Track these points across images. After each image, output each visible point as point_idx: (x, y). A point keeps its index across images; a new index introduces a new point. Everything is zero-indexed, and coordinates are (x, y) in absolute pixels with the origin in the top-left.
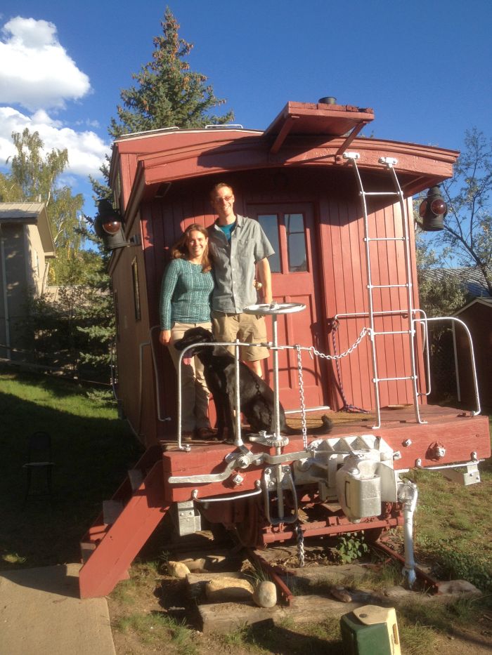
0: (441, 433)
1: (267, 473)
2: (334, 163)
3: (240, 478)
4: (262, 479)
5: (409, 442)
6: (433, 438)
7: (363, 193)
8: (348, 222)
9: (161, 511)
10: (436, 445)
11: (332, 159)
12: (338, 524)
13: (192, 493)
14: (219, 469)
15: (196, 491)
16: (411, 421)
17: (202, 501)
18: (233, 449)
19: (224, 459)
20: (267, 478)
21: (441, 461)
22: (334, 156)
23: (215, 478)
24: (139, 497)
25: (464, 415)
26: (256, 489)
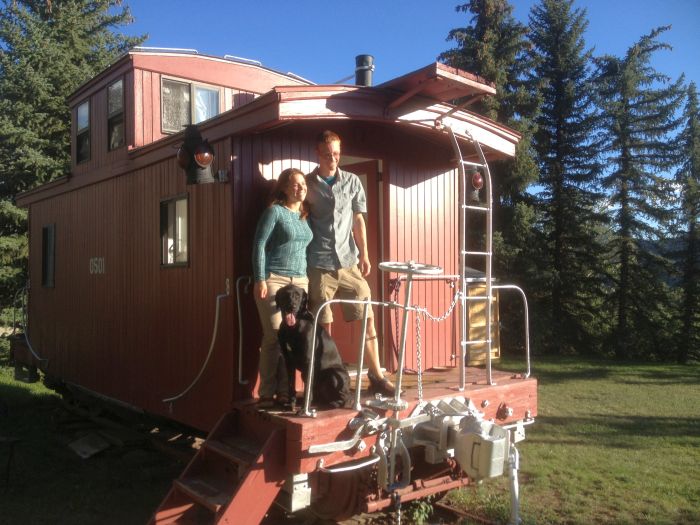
0: (507, 394)
1: (383, 437)
2: (434, 128)
3: (363, 445)
4: (377, 444)
5: (487, 403)
6: (502, 398)
7: (461, 161)
9: (278, 485)
10: (504, 406)
11: (432, 124)
12: (424, 487)
13: (318, 462)
14: (347, 434)
15: (322, 460)
16: (480, 382)
18: (355, 414)
19: (348, 425)
20: (382, 442)
22: (435, 121)
24: (256, 471)
25: (514, 378)
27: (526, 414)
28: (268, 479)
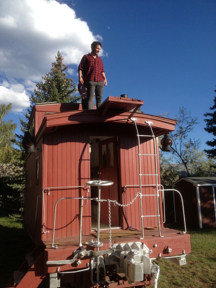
0: (170, 241)
3: (80, 262)
5: (156, 245)
6: (166, 244)
7: (138, 135)
8: (132, 147)
9: (41, 278)
10: (168, 247)
11: (126, 121)
12: (123, 284)
13: (57, 269)
14: (70, 258)
15: (59, 268)
16: (157, 235)
17: (62, 273)
18: (78, 248)
19: (73, 253)
20: (92, 262)
21: (169, 254)
22: (127, 119)
23: (69, 262)
24: (31, 272)
25: (179, 233)
26: (87, 267)
27: (183, 252)
28: (36, 275)
